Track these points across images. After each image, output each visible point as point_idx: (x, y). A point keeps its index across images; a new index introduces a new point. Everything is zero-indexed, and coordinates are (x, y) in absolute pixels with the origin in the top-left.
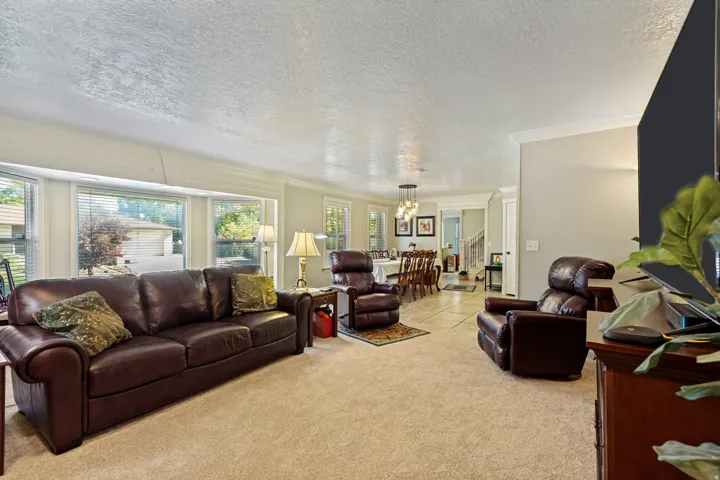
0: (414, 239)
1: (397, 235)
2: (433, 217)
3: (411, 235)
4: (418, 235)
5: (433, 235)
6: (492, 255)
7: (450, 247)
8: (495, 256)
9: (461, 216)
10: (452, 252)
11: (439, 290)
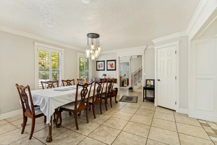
0: (106, 72)
1: (97, 70)
2: (115, 61)
3: (104, 70)
4: (108, 70)
5: (115, 70)
6: (147, 80)
7: (125, 75)
8: (148, 81)
9: (129, 61)
10: (126, 78)
11: (117, 102)
